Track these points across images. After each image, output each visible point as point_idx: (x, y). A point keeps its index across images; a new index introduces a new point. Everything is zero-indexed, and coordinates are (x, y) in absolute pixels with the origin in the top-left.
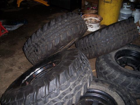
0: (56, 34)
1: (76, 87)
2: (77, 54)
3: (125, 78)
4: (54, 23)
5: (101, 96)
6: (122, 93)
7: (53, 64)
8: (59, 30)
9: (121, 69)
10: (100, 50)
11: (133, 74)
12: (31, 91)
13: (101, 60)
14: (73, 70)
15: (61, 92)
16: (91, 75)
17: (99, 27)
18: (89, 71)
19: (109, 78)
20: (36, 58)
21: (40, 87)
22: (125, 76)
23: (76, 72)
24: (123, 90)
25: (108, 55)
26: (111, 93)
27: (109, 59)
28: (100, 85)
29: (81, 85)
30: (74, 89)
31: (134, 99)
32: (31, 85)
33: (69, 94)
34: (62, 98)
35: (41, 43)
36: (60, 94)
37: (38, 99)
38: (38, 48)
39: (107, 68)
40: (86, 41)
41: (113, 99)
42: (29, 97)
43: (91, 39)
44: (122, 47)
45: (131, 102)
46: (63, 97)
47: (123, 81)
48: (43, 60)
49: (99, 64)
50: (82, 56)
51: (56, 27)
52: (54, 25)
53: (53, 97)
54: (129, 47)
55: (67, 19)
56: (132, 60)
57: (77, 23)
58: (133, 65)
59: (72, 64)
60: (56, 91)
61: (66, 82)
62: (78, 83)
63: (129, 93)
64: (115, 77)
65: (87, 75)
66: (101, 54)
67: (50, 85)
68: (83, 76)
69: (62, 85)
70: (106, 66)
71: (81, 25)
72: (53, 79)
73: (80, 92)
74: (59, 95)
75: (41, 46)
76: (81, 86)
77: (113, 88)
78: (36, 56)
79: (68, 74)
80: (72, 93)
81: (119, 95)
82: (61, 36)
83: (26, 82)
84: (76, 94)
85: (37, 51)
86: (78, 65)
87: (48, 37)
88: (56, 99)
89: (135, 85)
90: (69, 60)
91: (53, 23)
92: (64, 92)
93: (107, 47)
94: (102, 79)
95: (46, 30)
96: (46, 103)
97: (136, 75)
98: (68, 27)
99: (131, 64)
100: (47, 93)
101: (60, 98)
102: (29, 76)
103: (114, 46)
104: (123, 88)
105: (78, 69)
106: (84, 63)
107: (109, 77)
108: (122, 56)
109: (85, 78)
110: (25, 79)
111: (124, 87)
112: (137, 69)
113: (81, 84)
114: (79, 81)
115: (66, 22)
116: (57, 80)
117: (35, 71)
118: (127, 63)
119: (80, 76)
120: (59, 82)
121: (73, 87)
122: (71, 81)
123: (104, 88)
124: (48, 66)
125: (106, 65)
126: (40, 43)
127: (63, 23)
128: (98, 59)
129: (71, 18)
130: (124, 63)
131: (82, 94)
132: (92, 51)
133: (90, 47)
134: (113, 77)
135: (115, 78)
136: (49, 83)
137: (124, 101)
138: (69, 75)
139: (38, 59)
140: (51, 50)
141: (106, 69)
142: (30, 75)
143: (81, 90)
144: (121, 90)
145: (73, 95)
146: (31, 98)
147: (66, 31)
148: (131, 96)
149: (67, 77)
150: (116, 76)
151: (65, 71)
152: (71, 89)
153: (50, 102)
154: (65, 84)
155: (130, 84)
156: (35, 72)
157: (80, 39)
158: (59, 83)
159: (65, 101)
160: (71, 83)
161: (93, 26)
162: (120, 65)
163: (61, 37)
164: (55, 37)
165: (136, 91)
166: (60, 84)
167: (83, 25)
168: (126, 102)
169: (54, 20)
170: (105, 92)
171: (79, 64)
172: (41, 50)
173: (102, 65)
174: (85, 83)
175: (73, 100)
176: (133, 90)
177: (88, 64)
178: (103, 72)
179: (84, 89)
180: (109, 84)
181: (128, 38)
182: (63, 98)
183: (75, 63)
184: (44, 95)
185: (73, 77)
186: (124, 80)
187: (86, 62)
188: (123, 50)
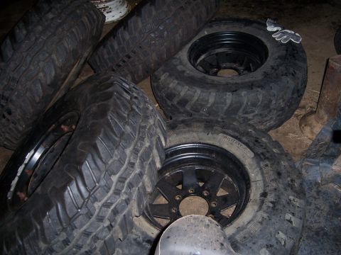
0: (41, 56)
1: (139, 155)
2: (112, 84)
3: (229, 98)
4: (25, 32)
5: (196, 155)
6: (235, 130)
7: (63, 127)
8: (44, 45)
9: (213, 81)
10: (154, 56)
11: (242, 84)
12: (48, 206)
13: (163, 78)
14: (119, 121)
15: (115, 178)
16: (158, 118)
17: (126, 5)
18: (152, 111)
19: (196, 109)
20: (14, 129)
21: (64, 188)
22: (228, 94)
23: (127, 123)
24: (235, 123)
25: (174, 60)
26: (214, 138)
27: (180, 68)
28: (185, 133)
29: (149, 146)
30: (138, 161)
31: (263, 132)
32: (40, 193)
33: (133, 174)
34: (121, 191)
35: (12, 89)
36: (114, 184)
37: (70, 216)
38: (10, 106)
39: (184, 91)
40: (112, 47)
41: (223, 149)
42: (49, 220)
43: (124, 40)
44: (197, 33)
45: (260, 141)
46: (123, 187)
47: (228, 105)
48: (31, 128)
49: (163, 88)
50: (124, 84)
51: (34, 38)
52: (27, 36)
53: (103, 196)
54: (211, 26)
55: (50, 10)
56: (227, 55)
57: (78, 11)
58: (232, 64)
59: (112, 108)
60: (103, 183)
61: (116, 152)
62: (142, 144)
63: (249, 125)
64: (208, 103)
65: (151, 121)
66: (158, 64)
67: (84, 174)
68: (145, 127)
69: (110, 163)
70: (179, 88)
71: (89, 13)
72: (86, 159)
73: (153, 162)
74: (113, 188)
75: (14, 98)
76: (150, 148)
77: (213, 127)
78: (11, 126)
79: (111, 134)
80: (137, 170)
81: (232, 136)
82: (54, 56)
83: (19, 193)
84: (146, 169)
85: (10, 113)
86: (124, 105)
87: (24, 69)
88: (110, 197)
89: (254, 105)
90: (100, 104)
91: (21, 33)
92: (120, 177)
93: (165, 44)
94: (181, 118)
95: (13, 55)
96: (92, 215)
97: (250, 82)
98: (60, 30)
99: (228, 64)
100: (85, 194)
101: (117, 192)
102: (16, 179)
103: (180, 36)
104: (235, 120)
105: (128, 115)
106: (136, 98)
107: (194, 107)
108: (203, 52)
109: (149, 129)
110: (12, 189)
111: (234, 116)
112: (244, 70)
113: (147, 144)
114: (142, 139)
115: (52, 19)
116: (96, 157)
117: (26, 161)
118: (218, 63)
119: (138, 128)
120: (101, 158)
121: (135, 158)
122: (125, 148)
123: (195, 134)
124: (52, 137)
125: (178, 83)
126: (9, 92)
127: (46, 23)
128: (155, 79)
129: (59, 5)
130: (212, 66)
131: (159, 165)
132: (135, 65)
133: (129, 57)
134: (202, 106)
135: (209, 105)
136: (81, 170)
137: (247, 144)
138: (116, 136)
139: (19, 132)
140: (43, 97)
141: (182, 94)
142: (19, 174)
143: (153, 157)
144: (231, 126)
145: (141, 175)
146: (53, 220)
147: (61, 40)
148: (255, 129)
149: (114, 142)
150: (208, 100)
151: (103, 130)
152: (132, 165)
153: (100, 211)
154: (115, 158)
155: (243, 107)
156: (26, 165)
157: (96, 48)
158: (102, 161)
159: (131, 193)
160: (128, 151)
161: (111, 7)
162: (207, 72)
163: (55, 58)
164: (41, 64)
165: (261, 115)
166: (105, 163)
167: (92, 12)
168: (251, 144)
169: (21, 25)
170: (200, 143)
171: (126, 102)
172: (21, 108)
173: (168, 88)
174: (154, 139)
175: (146, 184)
176: (254, 116)
177: (142, 97)
178: (178, 103)
179: (159, 153)
180: (202, 122)
181: (204, 9)
182: (123, 191)
183: (116, 105)
184: (80, 201)
185: (125, 136)
186: (228, 102)
187: (138, 94)
188: (202, 39)
